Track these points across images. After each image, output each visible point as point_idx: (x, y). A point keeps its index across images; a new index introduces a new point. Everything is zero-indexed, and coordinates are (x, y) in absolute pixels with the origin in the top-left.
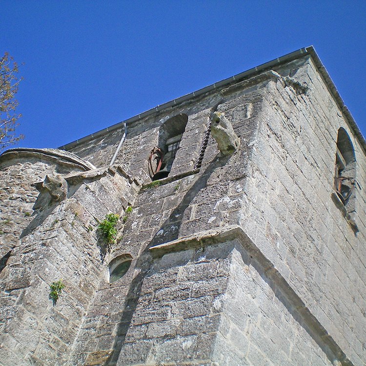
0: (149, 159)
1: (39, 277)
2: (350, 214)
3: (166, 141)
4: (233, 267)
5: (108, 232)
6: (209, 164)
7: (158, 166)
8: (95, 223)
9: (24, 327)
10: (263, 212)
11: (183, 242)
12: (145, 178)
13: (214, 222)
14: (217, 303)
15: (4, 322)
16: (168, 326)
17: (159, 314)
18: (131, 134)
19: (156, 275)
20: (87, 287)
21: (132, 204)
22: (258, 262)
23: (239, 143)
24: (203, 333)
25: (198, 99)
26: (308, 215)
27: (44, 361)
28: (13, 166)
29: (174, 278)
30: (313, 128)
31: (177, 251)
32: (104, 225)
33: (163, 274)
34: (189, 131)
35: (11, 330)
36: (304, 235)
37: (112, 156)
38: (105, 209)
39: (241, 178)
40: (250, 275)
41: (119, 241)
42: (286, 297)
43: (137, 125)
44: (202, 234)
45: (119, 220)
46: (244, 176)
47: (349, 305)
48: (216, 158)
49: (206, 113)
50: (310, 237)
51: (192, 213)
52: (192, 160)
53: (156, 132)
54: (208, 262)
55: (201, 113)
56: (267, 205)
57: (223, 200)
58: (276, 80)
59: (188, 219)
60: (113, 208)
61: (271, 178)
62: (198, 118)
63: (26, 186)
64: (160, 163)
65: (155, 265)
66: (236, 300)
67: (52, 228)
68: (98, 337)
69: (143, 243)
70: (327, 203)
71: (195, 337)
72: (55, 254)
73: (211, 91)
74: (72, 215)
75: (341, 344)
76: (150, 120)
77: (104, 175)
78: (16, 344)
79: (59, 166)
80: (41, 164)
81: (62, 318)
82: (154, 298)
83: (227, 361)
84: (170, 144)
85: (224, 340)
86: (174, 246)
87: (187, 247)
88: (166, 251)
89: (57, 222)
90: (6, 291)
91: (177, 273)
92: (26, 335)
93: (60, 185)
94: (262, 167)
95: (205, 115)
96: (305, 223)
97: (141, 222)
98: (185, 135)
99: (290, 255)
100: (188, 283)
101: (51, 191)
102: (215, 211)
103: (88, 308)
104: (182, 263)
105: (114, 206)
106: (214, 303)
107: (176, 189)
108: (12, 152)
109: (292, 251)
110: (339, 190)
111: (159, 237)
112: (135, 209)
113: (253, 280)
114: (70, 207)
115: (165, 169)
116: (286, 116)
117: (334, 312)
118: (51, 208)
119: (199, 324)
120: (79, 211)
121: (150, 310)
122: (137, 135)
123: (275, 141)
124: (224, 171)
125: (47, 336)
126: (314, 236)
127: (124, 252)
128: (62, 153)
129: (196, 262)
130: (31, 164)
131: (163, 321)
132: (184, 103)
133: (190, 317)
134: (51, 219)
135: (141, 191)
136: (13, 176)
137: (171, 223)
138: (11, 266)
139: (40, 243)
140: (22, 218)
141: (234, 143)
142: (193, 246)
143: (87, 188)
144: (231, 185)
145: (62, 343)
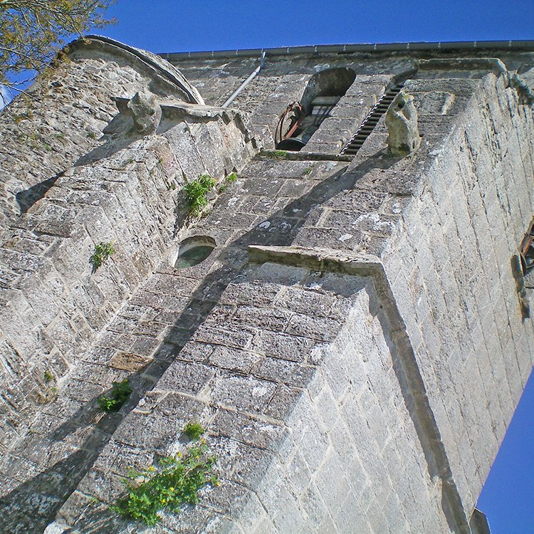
0: (282, 116)
1: (84, 229)
2: (527, 290)
3: (313, 97)
4: (353, 311)
5: (194, 199)
6: (367, 159)
7: (290, 130)
8: (181, 180)
9: (44, 289)
10: (416, 251)
11: (298, 255)
12: (267, 141)
13: (348, 241)
14: (316, 353)
15: (20, 273)
16: (242, 359)
17: (234, 338)
18: (268, 71)
19: (246, 285)
20: (143, 263)
21: (239, 171)
22: (387, 317)
23: (418, 145)
24: (286, 384)
25: (378, 55)
26: (472, 274)
27: (55, 341)
28: (92, 60)
29: (270, 297)
30: (524, 157)
31: (286, 264)
32: (193, 188)
33: (256, 287)
34: (351, 97)
35: (26, 287)
36: (457, 299)
37: (231, 92)
38: (201, 166)
39: (405, 194)
40: (370, 330)
41: (204, 216)
42: (405, 374)
43: (280, 61)
44: (326, 252)
45: (214, 188)
46: (409, 194)
47: (479, 410)
48: (380, 154)
49: (384, 80)
50: (463, 304)
51: (321, 218)
52: (342, 140)
53: (304, 81)
54: (322, 294)
55: (376, 77)
56: (424, 243)
57: (370, 216)
58: (499, 73)
59: (314, 225)
60: (211, 169)
61: (443, 208)
62: (369, 83)
63: (101, 95)
64: (295, 126)
65: (250, 270)
66: (342, 357)
67: (122, 168)
68: (137, 334)
69: (236, 231)
70: (502, 266)
71: (273, 385)
72: (116, 204)
73: (400, 51)
74: (155, 159)
75: (451, 456)
76: (301, 61)
77: (215, 118)
78: (28, 308)
79: (154, 83)
80: (131, 70)
81: (97, 293)
82: (234, 315)
83: (304, 431)
84: (317, 105)
85: (309, 402)
86: (284, 255)
87: (300, 263)
88: (270, 258)
89: (131, 162)
90: (35, 232)
91: (276, 293)
92: (44, 300)
93: (152, 113)
94: (437, 190)
95: (381, 83)
96: (464, 283)
97: (243, 201)
98: (343, 100)
99: (430, 320)
100: (286, 312)
101: (137, 117)
102: (353, 227)
103: (135, 291)
104: (288, 281)
105: (214, 165)
106: (313, 350)
107: (306, 173)
108: (96, 40)
109: (435, 315)
110: (524, 251)
111: (261, 230)
112: (241, 180)
113: (373, 337)
114: (155, 149)
115: (299, 138)
116: (493, 129)
117: (457, 412)
118: (129, 139)
119: (284, 371)
120: (166, 157)
121: (224, 329)
122: (275, 75)
123: (467, 158)
124: (384, 176)
125: (70, 310)
126: (470, 305)
127: (207, 233)
128: (164, 64)
129: (306, 287)
130: (117, 65)
131: (238, 349)
132: (356, 54)
133: (275, 358)
134: (124, 154)
135: (257, 158)
136: (87, 74)
137: (284, 217)
138: (51, 201)
139: (100, 183)
140: (83, 138)
141: (412, 143)
142: (309, 265)
143: (187, 129)
144: (388, 198)
145: (87, 325)
